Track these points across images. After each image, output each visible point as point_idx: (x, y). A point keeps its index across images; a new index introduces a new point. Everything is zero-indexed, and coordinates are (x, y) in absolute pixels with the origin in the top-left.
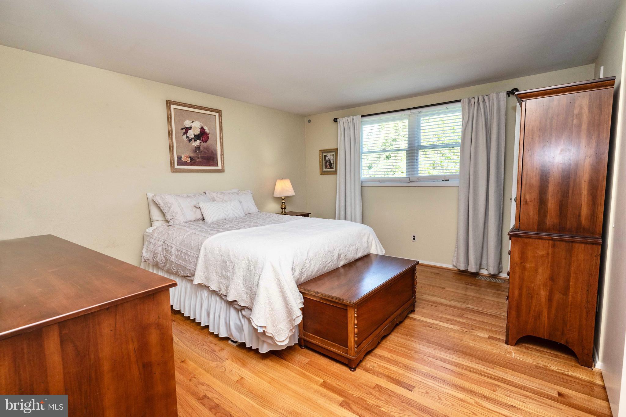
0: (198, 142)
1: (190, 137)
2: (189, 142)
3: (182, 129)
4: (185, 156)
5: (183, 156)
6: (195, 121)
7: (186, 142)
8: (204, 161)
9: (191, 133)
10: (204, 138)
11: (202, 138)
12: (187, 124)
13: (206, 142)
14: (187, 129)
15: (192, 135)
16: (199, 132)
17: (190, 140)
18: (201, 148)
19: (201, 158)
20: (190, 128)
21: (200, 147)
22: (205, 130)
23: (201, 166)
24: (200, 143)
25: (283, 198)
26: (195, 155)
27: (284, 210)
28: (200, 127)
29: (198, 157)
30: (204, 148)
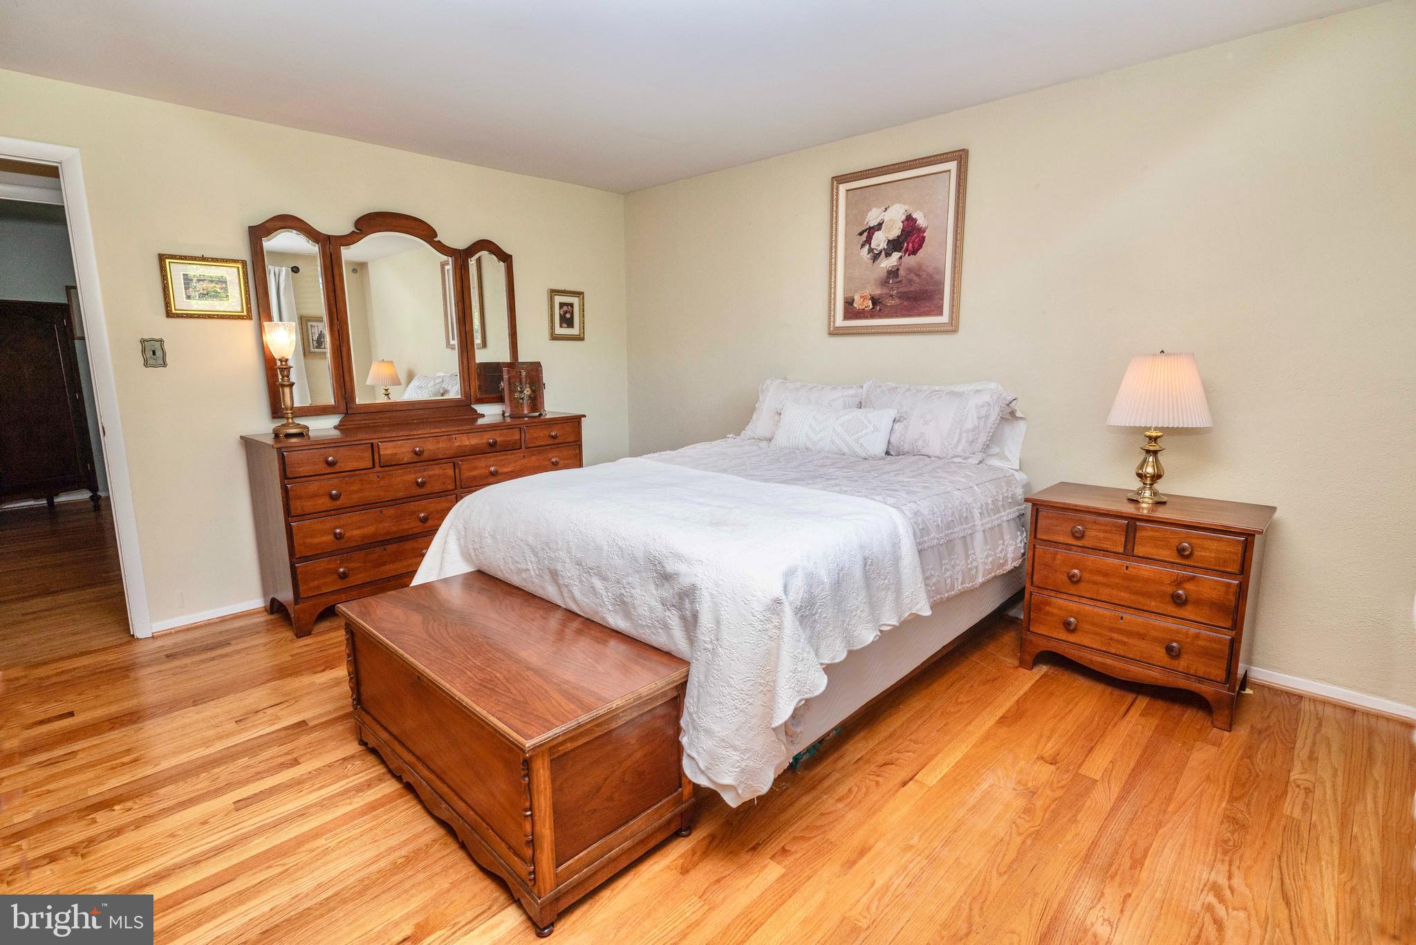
0: (896, 255)
1: (876, 250)
2: (874, 262)
3: (861, 234)
4: (861, 297)
5: (857, 297)
6: (893, 204)
7: (867, 264)
8: (905, 303)
9: (880, 241)
10: (910, 245)
11: (906, 245)
12: (872, 219)
13: (914, 252)
14: (871, 231)
15: (882, 243)
16: (900, 230)
17: (876, 257)
18: (901, 272)
19: (899, 298)
20: (879, 227)
21: (898, 269)
22: (915, 221)
23: (897, 317)
24: (901, 258)
25: (1154, 434)
26: (885, 291)
27: (1151, 485)
28: (904, 217)
29: (891, 296)
30: (910, 270)
